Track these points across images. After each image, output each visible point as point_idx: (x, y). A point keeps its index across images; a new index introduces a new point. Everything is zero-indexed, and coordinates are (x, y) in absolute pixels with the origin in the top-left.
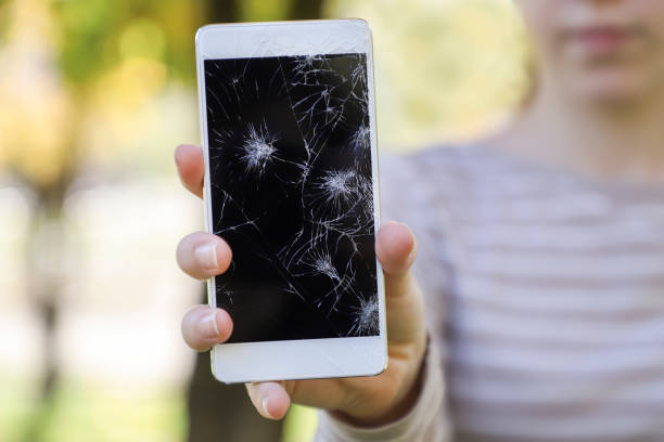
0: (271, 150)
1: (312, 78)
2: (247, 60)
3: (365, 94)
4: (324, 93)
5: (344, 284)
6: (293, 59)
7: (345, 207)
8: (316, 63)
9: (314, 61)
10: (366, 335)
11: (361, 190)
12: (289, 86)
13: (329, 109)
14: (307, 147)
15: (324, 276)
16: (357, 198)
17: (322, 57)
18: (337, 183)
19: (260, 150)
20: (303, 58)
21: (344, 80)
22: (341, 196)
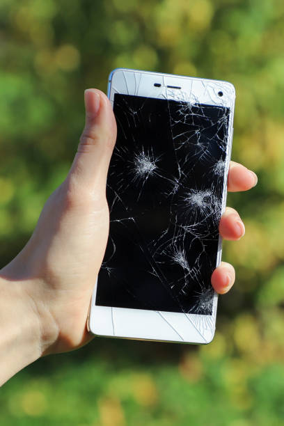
0: (154, 167)
1: (190, 119)
2: (146, 98)
3: (226, 136)
4: (197, 132)
5: (193, 274)
6: (178, 103)
7: (200, 217)
8: (194, 109)
9: (193, 108)
10: (203, 314)
11: (213, 207)
12: (173, 122)
13: (199, 144)
14: (179, 169)
15: (178, 266)
16: (209, 212)
17: (199, 105)
18: (197, 199)
19: (147, 166)
20: (185, 104)
21: (213, 124)
22: (198, 209)
